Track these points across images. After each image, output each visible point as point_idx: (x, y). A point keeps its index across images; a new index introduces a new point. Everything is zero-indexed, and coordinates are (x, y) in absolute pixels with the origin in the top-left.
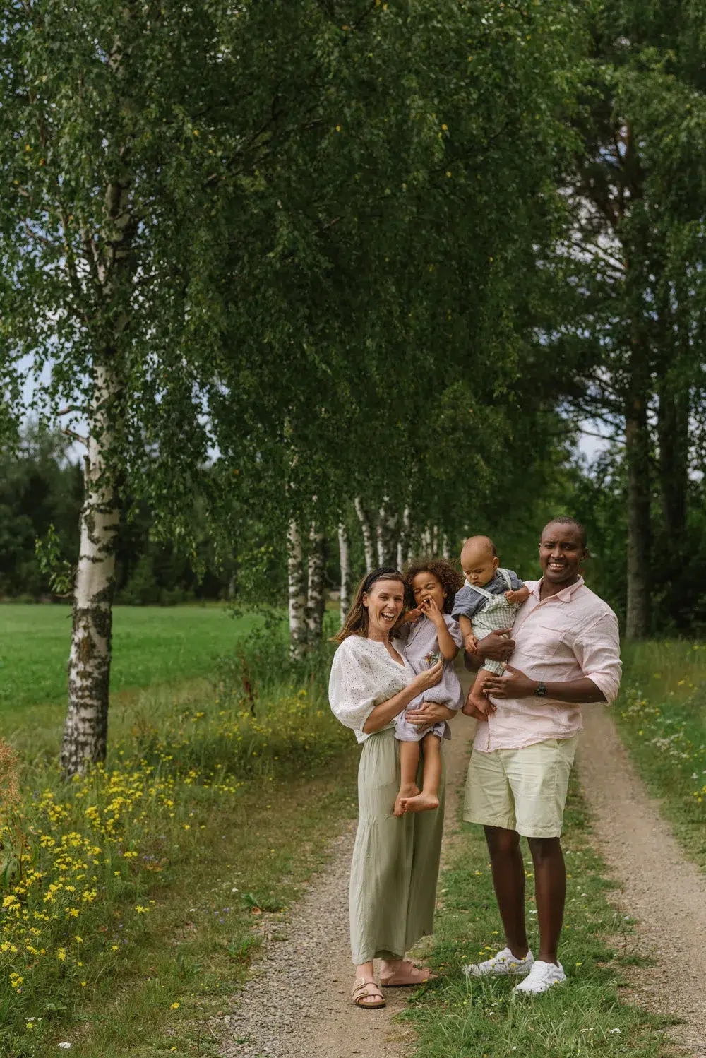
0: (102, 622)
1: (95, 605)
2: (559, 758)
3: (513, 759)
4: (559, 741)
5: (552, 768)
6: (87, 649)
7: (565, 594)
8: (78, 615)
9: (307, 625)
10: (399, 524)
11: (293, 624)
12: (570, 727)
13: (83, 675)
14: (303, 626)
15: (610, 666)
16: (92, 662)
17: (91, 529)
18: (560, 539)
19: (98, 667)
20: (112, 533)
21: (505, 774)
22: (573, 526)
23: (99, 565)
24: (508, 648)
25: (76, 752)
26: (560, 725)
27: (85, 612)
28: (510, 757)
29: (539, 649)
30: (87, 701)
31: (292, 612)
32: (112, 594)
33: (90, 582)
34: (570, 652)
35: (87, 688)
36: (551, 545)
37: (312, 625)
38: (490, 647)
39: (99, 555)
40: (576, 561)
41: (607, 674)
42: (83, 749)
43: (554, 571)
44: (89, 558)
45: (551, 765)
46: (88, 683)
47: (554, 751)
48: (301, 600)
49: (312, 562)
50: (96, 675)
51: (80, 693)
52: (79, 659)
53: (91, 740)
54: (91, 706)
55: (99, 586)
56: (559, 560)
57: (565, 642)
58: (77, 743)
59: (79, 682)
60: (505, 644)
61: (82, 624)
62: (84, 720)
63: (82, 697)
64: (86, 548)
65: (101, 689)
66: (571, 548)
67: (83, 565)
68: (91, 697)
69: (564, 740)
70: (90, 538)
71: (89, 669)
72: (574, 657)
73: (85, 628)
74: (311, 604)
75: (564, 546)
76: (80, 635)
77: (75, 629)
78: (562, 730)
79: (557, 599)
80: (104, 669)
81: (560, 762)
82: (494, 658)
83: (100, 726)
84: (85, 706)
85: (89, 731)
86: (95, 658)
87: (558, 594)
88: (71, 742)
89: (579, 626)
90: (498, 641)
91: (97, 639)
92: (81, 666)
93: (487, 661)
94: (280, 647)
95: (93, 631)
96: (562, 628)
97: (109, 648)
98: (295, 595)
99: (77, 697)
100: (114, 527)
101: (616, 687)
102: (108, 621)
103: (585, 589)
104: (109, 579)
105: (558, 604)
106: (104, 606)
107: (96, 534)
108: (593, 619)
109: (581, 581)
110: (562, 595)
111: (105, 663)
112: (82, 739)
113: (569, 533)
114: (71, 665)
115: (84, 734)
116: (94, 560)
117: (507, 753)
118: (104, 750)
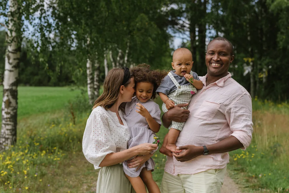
0: (14, 94)
1: (11, 88)
2: (216, 180)
3: (188, 180)
4: (216, 170)
5: (211, 187)
6: (8, 104)
7: (220, 82)
8: (5, 91)
9: (94, 93)
10: (124, 62)
11: (89, 93)
12: (223, 161)
13: (7, 113)
14: (93, 94)
15: (246, 126)
16: (10, 108)
17: (9, 59)
18: (218, 49)
19: (13, 110)
20: (17, 61)
21: (183, 187)
22: (226, 42)
23: (12, 73)
24: (186, 115)
25: (5, 142)
26: (217, 161)
27: (7, 90)
28: (186, 178)
29: (204, 114)
30: (9, 123)
31: (89, 89)
32: (17, 83)
33: (9, 79)
34: (223, 115)
35: (9, 118)
36: (213, 53)
37: (96, 93)
38: (175, 114)
39: (12, 69)
40: (227, 62)
41: (244, 131)
42: (7, 140)
43: (215, 68)
44: (8, 70)
45: (211, 185)
46: (9, 116)
47: (213, 176)
48: (92, 85)
49: (96, 73)
50: (12, 113)
51: (6, 120)
52: (6, 107)
53: (11, 137)
54: (10, 124)
55: (12, 80)
56: (217, 62)
57: (221, 110)
58: (5, 138)
59: (5, 116)
60: (183, 113)
61: (6, 94)
62: (7, 130)
63: (7, 121)
64: (7, 66)
65: (14, 118)
66: (225, 55)
67: (6, 73)
68: (10, 121)
69: (219, 169)
70: (9, 63)
71: (9, 111)
72: (226, 119)
73: (7, 96)
74: (95, 87)
75: (220, 53)
76: (5, 98)
77: (4, 96)
78: (218, 164)
79: (216, 85)
80: (15, 111)
81: (216, 183)
82: (177, 121)
83: (14, 132)
84: (8, 124)
85: (10, 133)
86: (11, 107)
87: (216, 82)
88: (3, 138)
89: (228, 101)
90: (179, 110)
91: (12, 100)
92: (6, 110)
93: (173, 122)
94: (85, 101)
95: (10, 97)
96: (219, 102)
97: (17, 103)
98: (90, 84)
99: (5, 121)
100: (18, 59)
101: (249, 139)
102: (16, 94)
103: (232, 80)
104: (16, 78)
105: (216, 88)
106: (14, 88)
107: (11, 61)
108: (237, 96)
109: (230, 75)
110: (219, 82)
111: (15, 109)
112: (7, 136)
113: (223, 46)
114: (3, 110)
115: (8, 135)
116: (10, 71)
117: (185, 176)
118: (15, 140)
